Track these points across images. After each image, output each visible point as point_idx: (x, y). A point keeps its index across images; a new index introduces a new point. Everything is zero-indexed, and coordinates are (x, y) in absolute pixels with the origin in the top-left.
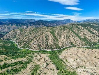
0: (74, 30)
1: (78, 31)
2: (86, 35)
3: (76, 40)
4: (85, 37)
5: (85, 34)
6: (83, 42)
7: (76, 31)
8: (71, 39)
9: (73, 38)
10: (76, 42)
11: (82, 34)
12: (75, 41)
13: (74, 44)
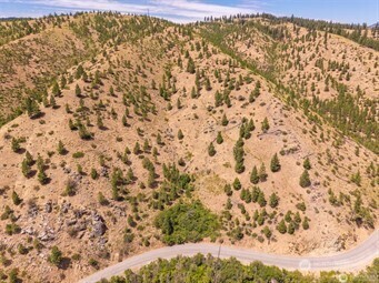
0: (241, 47)
1: (271, 50)
2: (344, 69)
3: (246, 133)
4: (342, 89)
5: (333, 66)
6: (350, 146)
7: (252, 50)
8: (176, 120)
9: (208, 97)
10: (240, 154)
11: (310, 69)
12: (225, 152)
13: (214, 204)
